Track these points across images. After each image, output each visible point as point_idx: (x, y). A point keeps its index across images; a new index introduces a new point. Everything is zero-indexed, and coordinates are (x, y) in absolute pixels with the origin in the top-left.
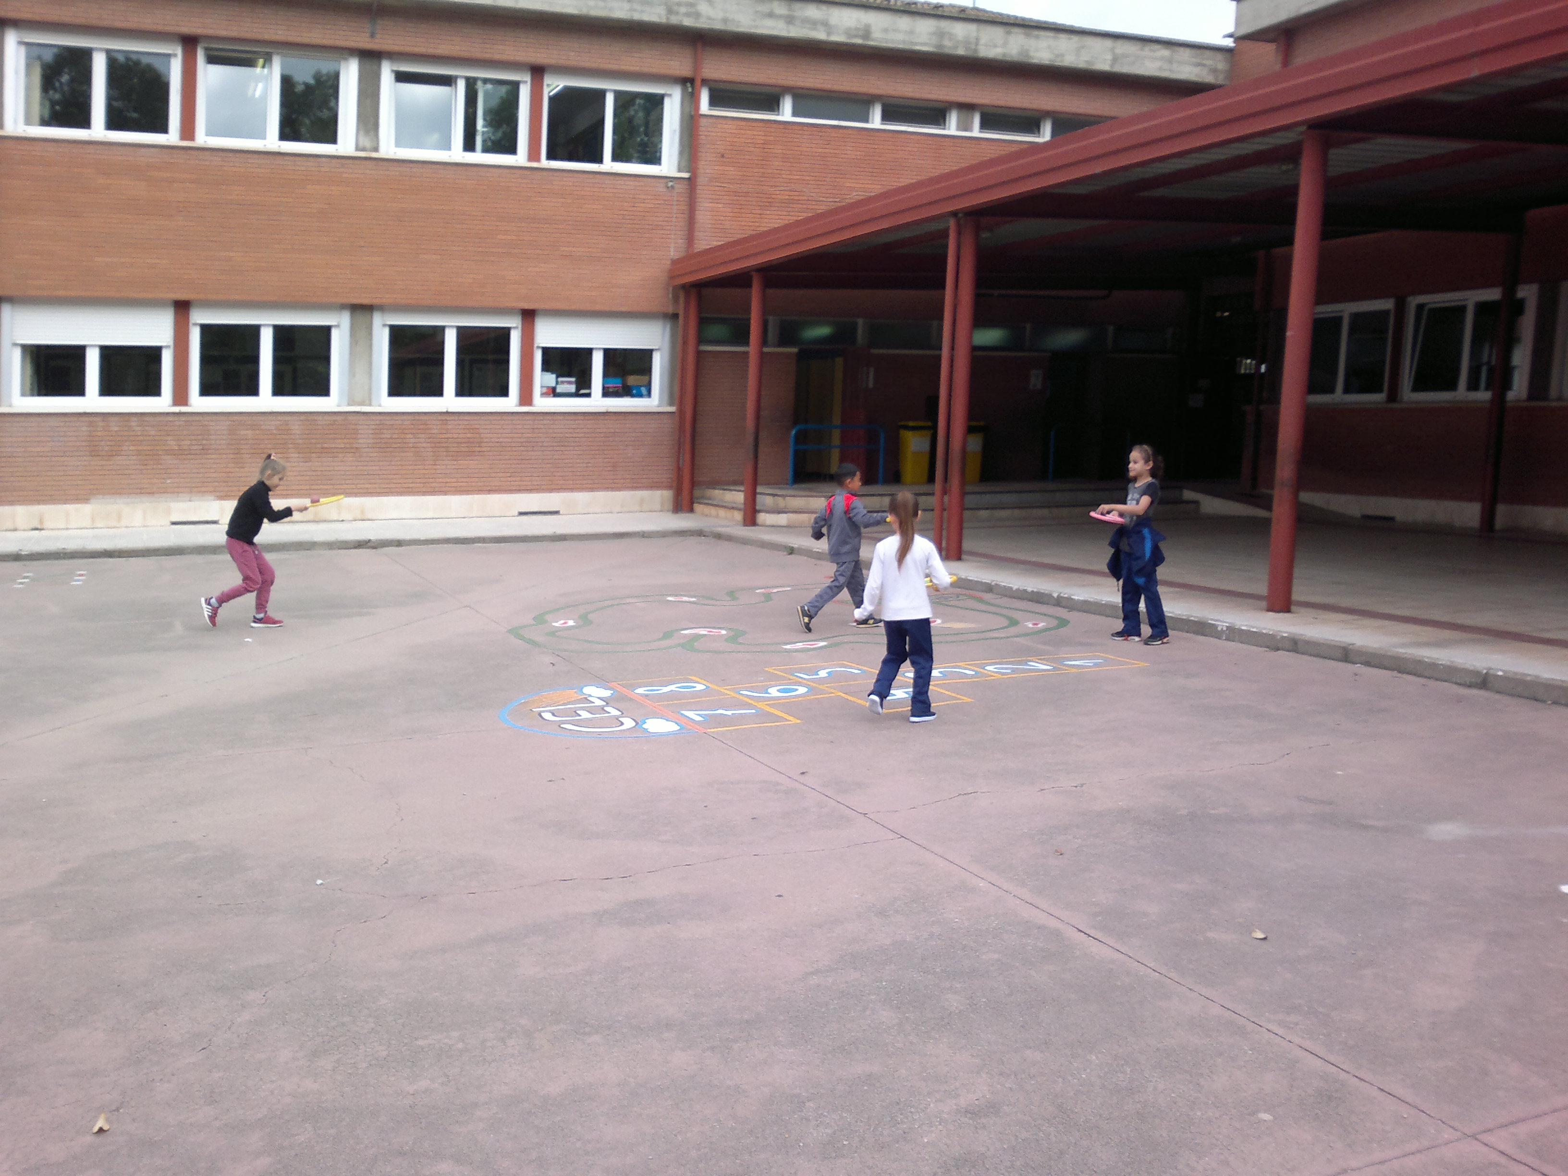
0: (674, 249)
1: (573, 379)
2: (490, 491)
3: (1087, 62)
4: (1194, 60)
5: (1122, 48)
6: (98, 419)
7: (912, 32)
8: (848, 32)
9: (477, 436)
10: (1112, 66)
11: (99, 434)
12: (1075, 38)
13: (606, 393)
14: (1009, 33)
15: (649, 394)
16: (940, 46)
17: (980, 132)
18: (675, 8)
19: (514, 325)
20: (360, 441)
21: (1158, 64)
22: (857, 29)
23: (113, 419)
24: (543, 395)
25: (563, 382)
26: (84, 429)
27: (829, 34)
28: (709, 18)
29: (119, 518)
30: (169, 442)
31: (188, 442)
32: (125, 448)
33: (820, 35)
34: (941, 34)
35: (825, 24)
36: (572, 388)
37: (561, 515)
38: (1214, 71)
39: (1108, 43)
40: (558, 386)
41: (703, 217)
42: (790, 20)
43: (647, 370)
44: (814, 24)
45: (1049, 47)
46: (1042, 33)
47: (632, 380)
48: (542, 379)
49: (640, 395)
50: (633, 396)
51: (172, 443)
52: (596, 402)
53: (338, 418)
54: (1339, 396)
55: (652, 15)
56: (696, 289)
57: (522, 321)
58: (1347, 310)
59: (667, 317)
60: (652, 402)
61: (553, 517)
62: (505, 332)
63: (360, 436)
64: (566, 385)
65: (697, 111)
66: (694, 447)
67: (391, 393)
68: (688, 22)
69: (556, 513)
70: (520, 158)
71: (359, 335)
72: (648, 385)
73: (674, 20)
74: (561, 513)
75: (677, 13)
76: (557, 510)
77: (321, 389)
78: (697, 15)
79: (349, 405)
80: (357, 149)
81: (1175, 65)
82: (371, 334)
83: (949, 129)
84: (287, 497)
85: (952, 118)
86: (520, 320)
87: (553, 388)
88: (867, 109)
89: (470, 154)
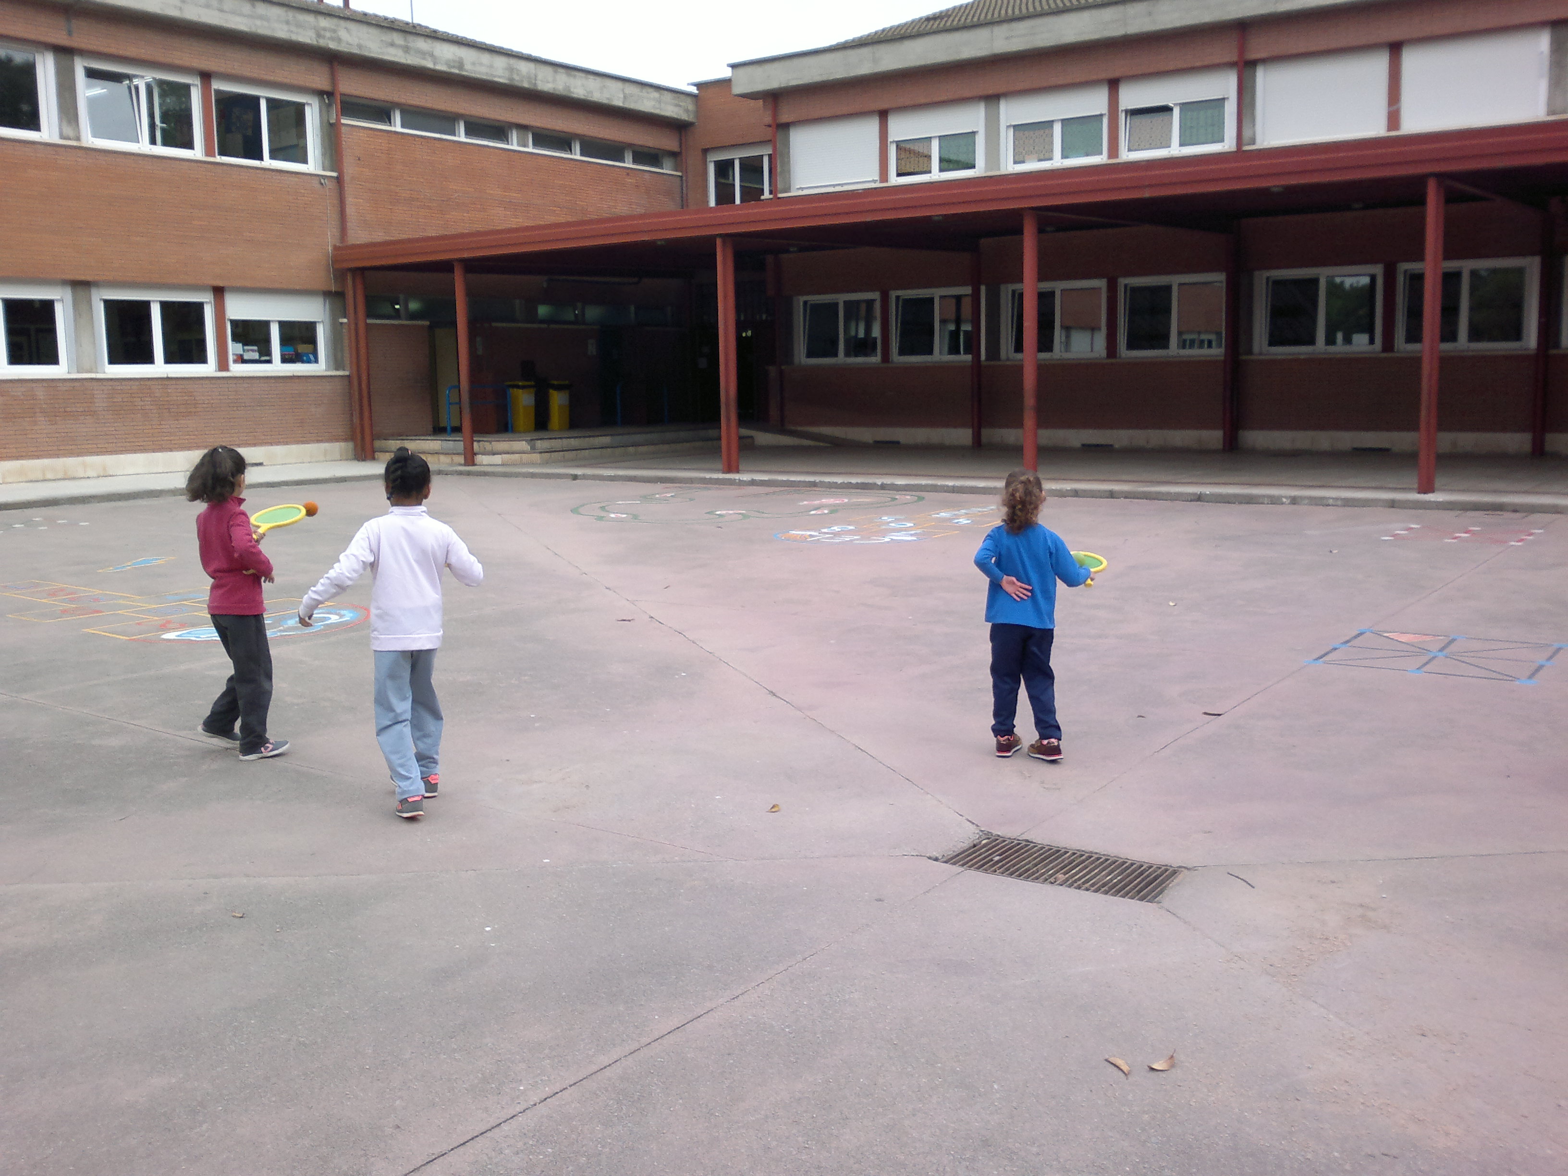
0: (330, 239)
1: (255, 348)
3: (608, 99)
4: (673, 101)
5: (630, 89)
7: (491, 66)
8: (447, 63)
9: (193, 398)
10: (623, 103)
12: (599, 79)
13: (285, 360)
14: (556, 72)
15: (316, 361)
16: (512, 79)
17: (533, 148)
18: (322, 32)
19: (208, 300)
20: (97, 405)
21: (653, 103)
22: (454, 61)
24: (235, 361)
25: (248, 351)
28: (348, 43)
33: (430, 65)
34: (511, 69)
35: (432, 55)
36: (256, 356)
37: (267, 465)
38: (687, 111)
39: (620, 85)
40: (245, 354)
41: (350, 210)
42: (406, 49)
43: (312, 340)
44: (423, 54)
45: (583, 85)
46: (577, 74)
47: (302, 348)
48: (234, 348)
49: (309, 362)
50: (303, 362)
52: (277, 367)
53: (76, 384)
54: (841, 358)
55: (306, 37)
56: (360, 272)
57: (214, 298)
58: (841, 298)
59: (327, 294)
60: (320, 367)
61: (260, 468)
62: (200, 306)
63: (96, 400)
64: (251, 353)
65: (338, 120)
66: (370, 405)
67: (111, 362)
68: (332, 45)
69: (261, 464)
70: (197, 153)
71: (81, 309)
72: (315, 353)
73: (322, 43)
74: (264, 464)
75: (324, 37)
76: (261, 461)
77: (52, 358)
78: (339, 40)
79: (78, 372)
80: (62, 137)
81: (663, 105)
82: (91, 308)
83: (512, 144)
84: (38, 457)
85: (514, 136)
86: (212, 296)
87: (241, 356)
88: (455, 125)
89: (152, 146)
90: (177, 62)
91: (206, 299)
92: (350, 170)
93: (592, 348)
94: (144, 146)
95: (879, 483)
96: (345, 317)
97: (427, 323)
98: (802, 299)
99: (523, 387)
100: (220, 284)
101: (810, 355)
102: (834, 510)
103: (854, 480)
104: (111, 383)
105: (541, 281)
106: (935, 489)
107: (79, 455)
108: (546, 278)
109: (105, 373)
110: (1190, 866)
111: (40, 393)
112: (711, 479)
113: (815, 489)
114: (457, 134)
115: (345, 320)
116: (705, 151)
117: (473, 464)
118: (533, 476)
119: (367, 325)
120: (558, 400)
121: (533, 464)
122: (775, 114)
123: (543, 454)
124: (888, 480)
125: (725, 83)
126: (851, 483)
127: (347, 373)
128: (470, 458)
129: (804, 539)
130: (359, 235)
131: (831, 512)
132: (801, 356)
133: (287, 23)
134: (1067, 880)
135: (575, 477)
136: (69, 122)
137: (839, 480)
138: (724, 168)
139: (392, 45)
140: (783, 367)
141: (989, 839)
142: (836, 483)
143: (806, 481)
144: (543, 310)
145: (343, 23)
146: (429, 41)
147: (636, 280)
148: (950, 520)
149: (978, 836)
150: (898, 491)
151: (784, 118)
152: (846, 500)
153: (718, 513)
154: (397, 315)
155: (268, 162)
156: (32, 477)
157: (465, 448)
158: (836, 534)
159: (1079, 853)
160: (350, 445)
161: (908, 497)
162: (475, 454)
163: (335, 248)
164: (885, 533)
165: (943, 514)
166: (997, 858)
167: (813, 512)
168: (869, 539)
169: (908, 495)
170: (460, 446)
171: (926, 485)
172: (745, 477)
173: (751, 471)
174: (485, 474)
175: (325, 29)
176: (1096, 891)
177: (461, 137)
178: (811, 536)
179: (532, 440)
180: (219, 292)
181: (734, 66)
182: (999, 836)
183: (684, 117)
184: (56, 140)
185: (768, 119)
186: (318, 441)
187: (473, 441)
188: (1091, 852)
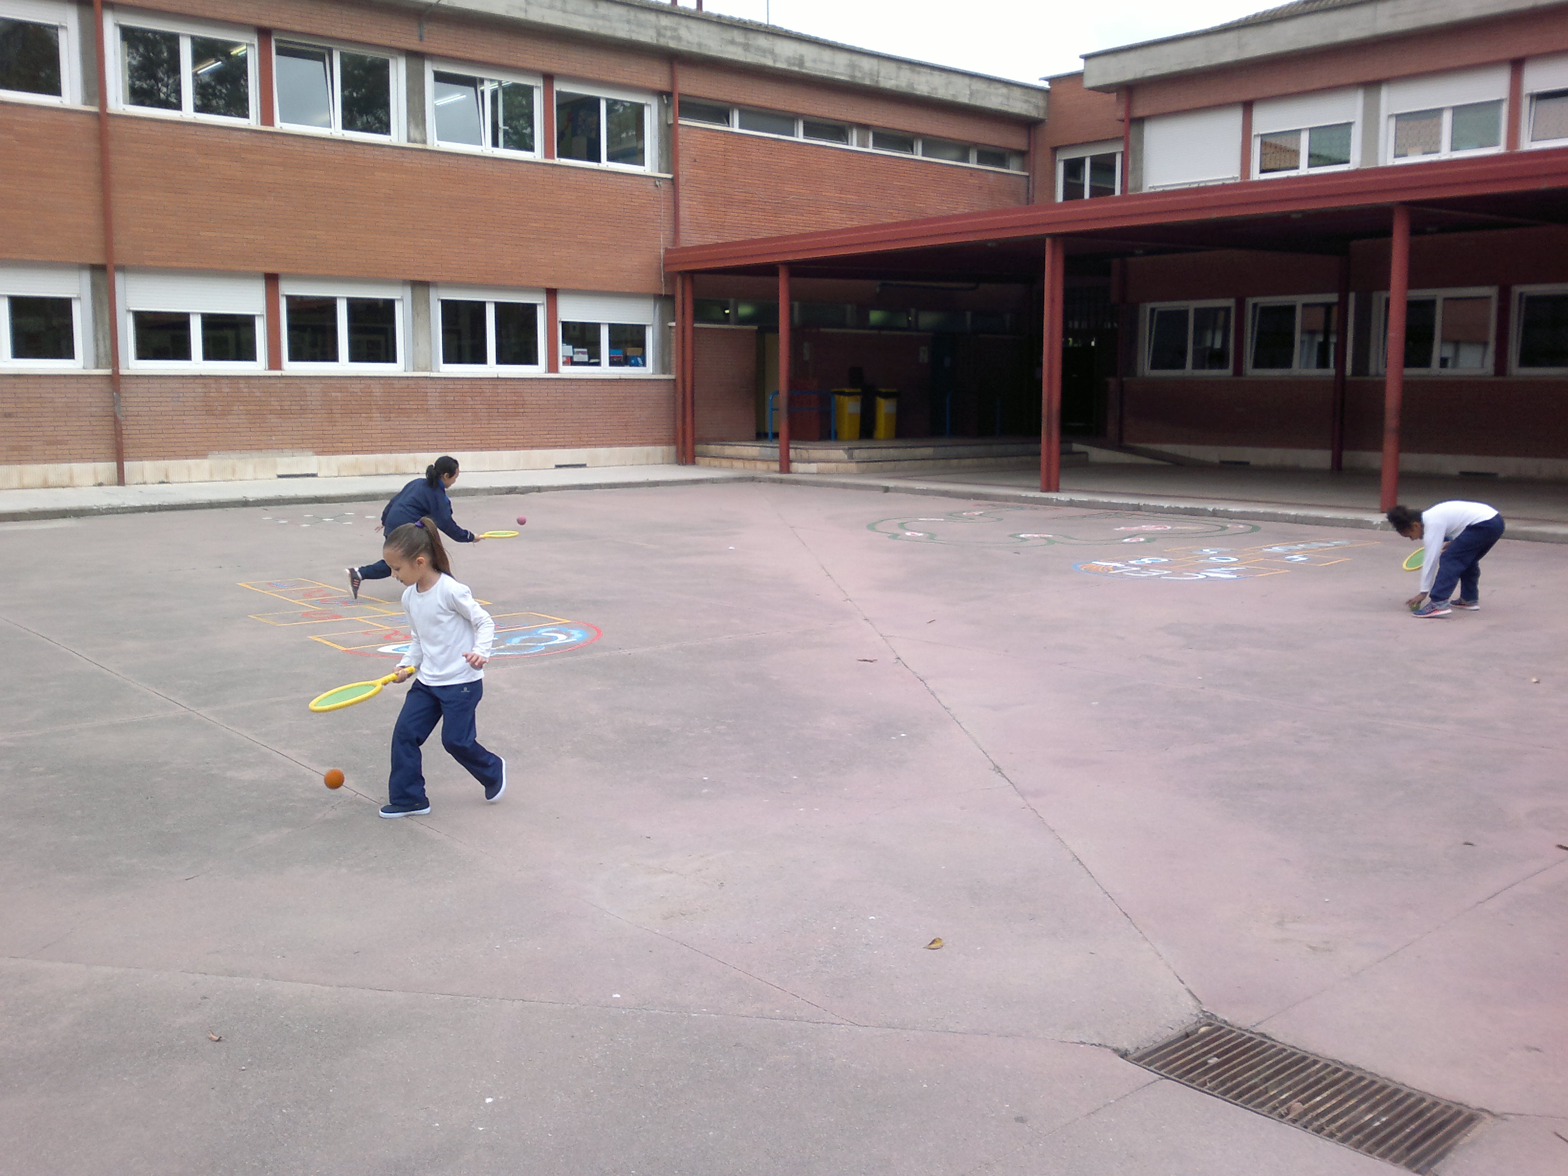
0: (662, 241)
1: (585, 350)
2: (532, 447)
3: (953, 95)
4: (1023, 98)
5: (978, 85)
6: (210, 381)
7: (833, 64)
8: (788, 60)
9: (522, 399)
10: (969, 99)
11: (212, 394)
12: (944, 75)
13: (612, 363)
14: (899, 68)
15: (644, 365)
16: (853, 76)
17: (873, 149)
18: (663, 31)
19: (541, 302)
20: (429, 403)
21: (1000, 99)
22: (794, 58)
23: (223, 381)
24: (564, 363)
25: (578, 353)
26: (200, 390)
27: (775, 61)
28: (688, 42)
29: (234, 472)
30: (272, 403)
31: (289, 403)
32: (236, 408)
33: (769, 62)
34: (851, 66)
35: (772, 52)
36: (585, 358)
37: (589, 467)
38: (1037, 107)
39: (967, 80)
40: (575, 356)
41: (684, 213)
42: (746, 47)
43: (641, 344)
44: (764, 52)
45: (927, 82)
46: (922, 70)
47: (631, 351)
48: (564, 351)
49: (638, 365)
50: (632, 365)
51: (276, 405)
52: (605, 370)
53: (411, 382)
54: (1189, 371)
55: (646, 36)
56: (690, 275)
57: (547, 299)
58: (1192, 305)
59: (658, 297)
60: (648, 371)
61: (582, 469)
62: (533, 307)
63: (429, 398)
64: (581, 355)
65: (676, 121)
66: (693, 411)
67: (447, 360)
68: (673, 44)
69: (584, 466)
70: (537, 155)
71: (419, 308)
72: (643, 356)
73: (663, 42)
74: (588, 465)
75: (664, 36)
76: (584, 463)
77: (390, 357)
78: (679, 39)
79: (414, 371)
80: (409, 140)
81: (1011, 101)
82: (429, 308)
83: (852, 145)
84: (372, 452)
85: (854, 136)
86: (545, 297)
87: (571, 358)
88: (794, 125)
89: (495, 149)
90: (520, 64)
91: (539, 300)
92: (685, 170)
93: (924, 356)
94: (486, 149)
95: (1211, 509)
96: (674, 321)
97: (755, 328)
98: (1149, 306)
99: (850, 394)
100: (553, 285)
101: (1154, 366)
102: (1152, 538)
103: (1182, 505)
104: (444, 382)
105: (874, 286)
106: (1274, 518)
107: (410, 451)
108: (879, 282)
109: (439, 372)
110: (1496, 1111)
111: (377, 390)
112: (1026, 497)
113: (1139, 512)
114: (795, 135)
115: (673, 324)
116: (1055, 150)
117: (788, 471)
118: (845, 486)
119: (694, 329)
120: (885, 408)
121: (847, 474)
122: (1129, 108)
123: (859, 464)
124: (1221, 507)
125: (1077, 77)
126: (1178, 507)
127: (672, 377)
128: (785, 465)
129: (1107, 569)
130: (691, 238)
131: (1148, 541)
132: (1145, 368)
133: (629, 22)
134: (1305, 1113)
135: (887, 490)
136: (417, 126)
137: (1165, 504)
138: (1074, 168)
139: (732, 42)
140: (1124, 379)
141: (1209, 1025)
142: (1163, 507)
143: (1128, 504)
144: (875, 316)
145: (684, 21)
146: (770, 38)
147: (972, 285)
148: (1283, 555)
149: (1196, 1019)
150: (1232, 519)
151: (1138, 112)
152: (1169, 528)
153: (1022, 536)
154: (726, 319)
155: (604, 164)
156: (366, 472)
157: (781, 455)
158: (1145, 567)
159: (1334, 1066)
160: (673, 449)
161: (1241, 526)
162: (791, 462)
163: (667, 250)
164: (1199, 569)
165: (1277, 549)
166: (1214, 1061)
167: (1126, 540)
168: (1180, 574)
169: (1241, 524)
170: (776, 453)
171: (1264, 514)
172: (1063, 497)
173: (1071, 491)
174: (797, 482)
175: (665, 28)
176: (1344, 1140)
177: (800, 137)
178: (1115, 568)
179: (850, 449)
180: (552, 294)
181: (1087, 58)
182: (1225, 1022)
183: (1033, 113)
184: (404, 143)
185: (1121, 114)
186: (642, 444)
187: (788, 449)
188: (1352, 1067)
